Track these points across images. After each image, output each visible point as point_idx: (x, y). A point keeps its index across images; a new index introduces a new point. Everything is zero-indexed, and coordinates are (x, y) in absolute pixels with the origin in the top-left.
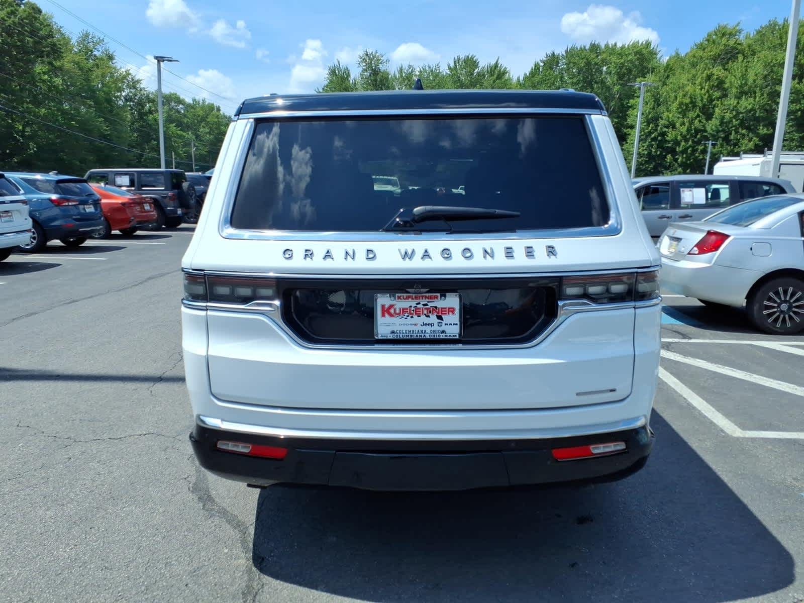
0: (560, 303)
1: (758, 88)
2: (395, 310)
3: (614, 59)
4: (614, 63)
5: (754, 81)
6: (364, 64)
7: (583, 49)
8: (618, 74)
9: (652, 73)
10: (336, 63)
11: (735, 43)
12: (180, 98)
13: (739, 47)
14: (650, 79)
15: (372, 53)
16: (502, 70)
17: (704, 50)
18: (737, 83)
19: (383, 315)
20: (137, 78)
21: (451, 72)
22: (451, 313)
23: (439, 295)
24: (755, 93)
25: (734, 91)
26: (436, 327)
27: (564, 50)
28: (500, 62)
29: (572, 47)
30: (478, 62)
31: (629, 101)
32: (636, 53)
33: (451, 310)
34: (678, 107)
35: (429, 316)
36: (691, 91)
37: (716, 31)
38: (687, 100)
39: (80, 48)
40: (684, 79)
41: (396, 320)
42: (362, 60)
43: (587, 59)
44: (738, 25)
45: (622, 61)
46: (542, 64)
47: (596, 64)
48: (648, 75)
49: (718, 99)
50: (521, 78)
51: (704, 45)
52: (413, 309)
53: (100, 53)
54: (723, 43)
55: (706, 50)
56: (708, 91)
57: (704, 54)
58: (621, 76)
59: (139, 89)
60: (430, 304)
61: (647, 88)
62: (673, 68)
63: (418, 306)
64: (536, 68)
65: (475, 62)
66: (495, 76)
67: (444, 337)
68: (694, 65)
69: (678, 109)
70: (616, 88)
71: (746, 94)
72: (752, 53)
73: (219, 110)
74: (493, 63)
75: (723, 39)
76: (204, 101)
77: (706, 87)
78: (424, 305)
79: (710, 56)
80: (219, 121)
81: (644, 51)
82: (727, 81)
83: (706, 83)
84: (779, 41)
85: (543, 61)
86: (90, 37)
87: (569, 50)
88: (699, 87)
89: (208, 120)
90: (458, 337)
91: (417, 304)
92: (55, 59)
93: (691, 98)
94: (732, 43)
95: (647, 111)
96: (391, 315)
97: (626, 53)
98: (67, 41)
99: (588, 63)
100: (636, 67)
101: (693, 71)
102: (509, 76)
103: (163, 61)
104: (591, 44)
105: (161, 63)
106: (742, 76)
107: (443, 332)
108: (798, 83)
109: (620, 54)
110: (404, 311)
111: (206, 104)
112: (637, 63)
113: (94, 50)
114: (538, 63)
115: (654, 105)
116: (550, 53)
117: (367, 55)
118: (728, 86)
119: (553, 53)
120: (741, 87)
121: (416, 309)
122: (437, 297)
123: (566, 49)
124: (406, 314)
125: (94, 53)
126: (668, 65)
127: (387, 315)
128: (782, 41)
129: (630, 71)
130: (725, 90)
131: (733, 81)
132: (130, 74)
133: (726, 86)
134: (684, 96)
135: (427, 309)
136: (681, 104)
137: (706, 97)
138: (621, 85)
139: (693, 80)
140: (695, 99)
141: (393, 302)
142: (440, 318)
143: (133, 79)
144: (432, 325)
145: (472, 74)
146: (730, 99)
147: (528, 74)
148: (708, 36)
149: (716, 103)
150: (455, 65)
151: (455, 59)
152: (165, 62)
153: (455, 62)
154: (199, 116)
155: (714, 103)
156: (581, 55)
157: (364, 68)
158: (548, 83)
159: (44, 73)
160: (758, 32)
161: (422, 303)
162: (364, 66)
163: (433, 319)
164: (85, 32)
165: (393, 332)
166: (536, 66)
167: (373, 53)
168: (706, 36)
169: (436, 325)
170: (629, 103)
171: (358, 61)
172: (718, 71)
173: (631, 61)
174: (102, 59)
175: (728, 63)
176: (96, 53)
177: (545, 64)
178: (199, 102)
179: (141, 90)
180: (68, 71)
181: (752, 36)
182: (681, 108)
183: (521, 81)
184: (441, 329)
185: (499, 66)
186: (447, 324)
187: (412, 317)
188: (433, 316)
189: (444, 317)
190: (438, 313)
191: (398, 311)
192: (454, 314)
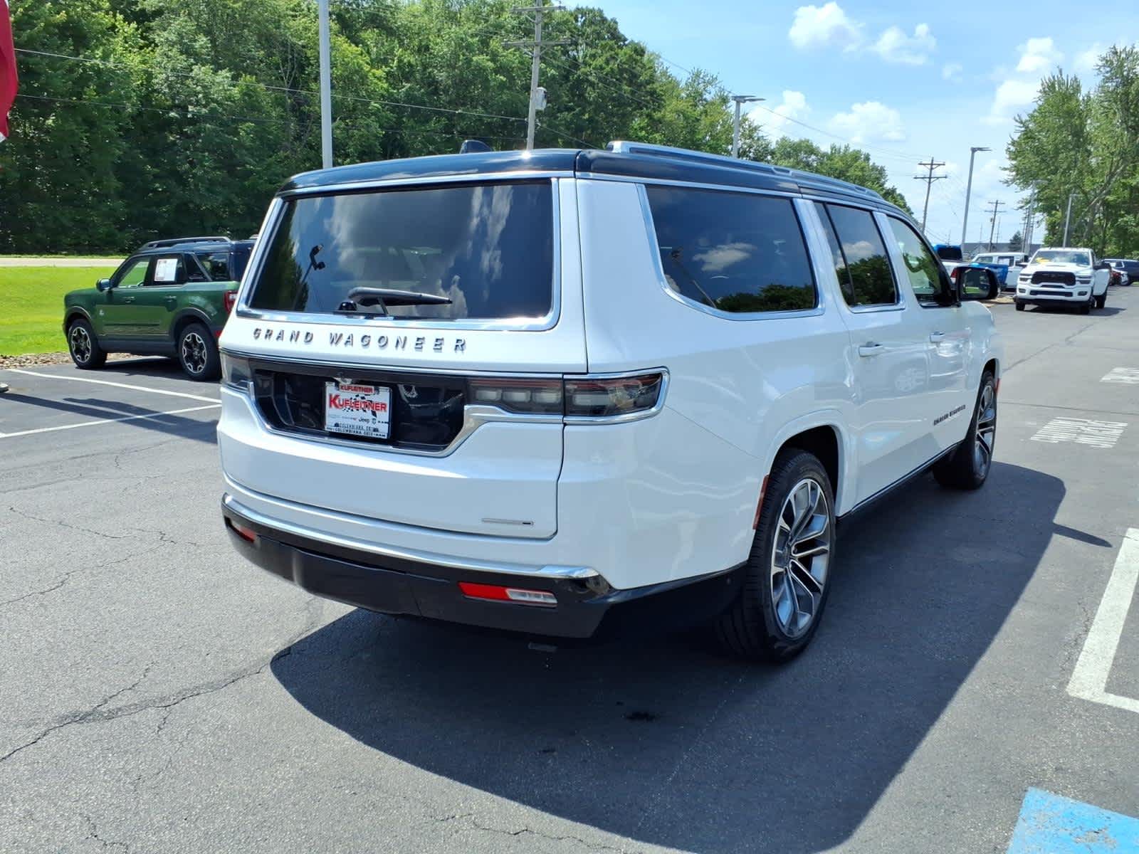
0: (466, 407)
2: (339, 401)
6: (1108, 69)
10: (1057, 73)
12: (812, 146)
15: (1125, 49)
19: (330, 406)
20: (755, 124)
22: (383, 410)
23: (373, 387)
26: (371, 425)
33: (383, 406)
35: (365, 411)
39: (688, 92)
41: (341, 412)
42: (1104, 62)
52: (353, 401)
53: (712, 95)
59: (756, 139)
63: (357, 398)
67: (375, 436)
73: (867, 158)
76: (847, 148)
78: (363, 398)
80: (863, 175)
86: (701, 76)
89: (848, 174)
90: (386, 438)
91: (356, 396)
92: (654, 110)
96: (337, 407)
98: (674, 84)
103: (745, 101)
105: (741, 104)
107: (376, 430)
110: (346, 402)
111: (851, 150)
113: (704, 92)
117: (1116, 53)
121: (356, 402)
122: (371, 390)
124: (348, 407)
125: (704, 97)
127: (333, 406)
132: (747, 120)
135: (364, 402)
141: (338, 392)
142: (374, 414)
143: (750, 126)
144: (367, 421)
152: (748, 102)
154: (837, 169)
157: (1108, 75)
159: (642, 129)
161: (360, 395)
162: (1107, 72)
163: (368, 415)
164: (696, 71)
165: (337, 425)
167: (1127, 50)
169: (371, 421)
171: (1098, 65)
174: (713, 103)
176: (707, 97)
178: (840, 149)
179: (758, 139)
180: (670, 124)
184: (375, 426)
186: (379, 422)
187: (352, 410)
188: (369, 412)
189: (377, 412)
190: (373, 408)
191: (341, 403)
192: (385, 411)
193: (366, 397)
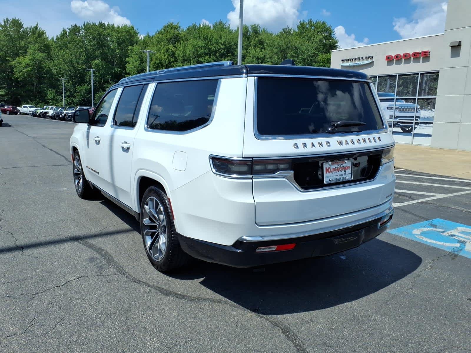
1: (192, 59)
3: (114, 33)
4: (115, 36)
5: (189, 54)
7: (94, 25)
8: (118, 42)
9: (137, 44)
11: (178, 33)
13: (180, 35)
14: (136, 47)
16: (41, 31)
17: (162, 35)
18: (181, 54)
19: (326, 173)
21: (2, 29)
24: (190, 61)
25: (180, 59)
27: (83, 24)
28: (39, 26)
29: (87, 23)
30: (23, 24)
31: (125, 59)
32: (127, 32)
33: (348, 168)
34: (154, 64)
35: (341, 171)
36: (159, 57)
37: (168, 25)
38: (158, 61)
40: (154, 49)
41: (331, 174)
43: (98, 32)
44: (178, 24)
45: (119, 35)
46: (68, 31)
47: (104, 35)
48: (135, 45)
49: (173, 62)
50: (55, 38)
51: (162, 32)
52: (336, 168)
54: (172, 32)
55: (164, 35)
56: (168, 58)
57: (163, 37)
58: (119, 44)
60: (342, 166)
61: (135, 52)
62: (147, 43)
64: (64, 33)
65: (21, 23)
66: (37, 34)
67: (347, 180)
68: (159, 43)
69: (153, 66)
70: (117, 51)
71: (186, 61)
72: (186, 39)
74: (34, 26)
75: (172, 30)
77: (167, 55)
78: (340, 166)
79: (166, 38)
81: (131, 31)
82: (176, 53)
83: (166, 53)
84: (198, 35)
85: (69, 29)
87: (85, 24)
88: (163, 55)
91: (338, 166)
93: (159, 60)
94: (176, 33)
95: (137, 66)
96: (329, 172)
97: (121, 31)
99: (99, 34)
100: (127, 39)
101: (159, 46)
102: (45, 35)
104: (99, 22)
106: (183, 51)
107: (346, 178)
108: (209, 58)
109: (117, 31)
112: (128, 37)
114: (65, 30)
115: (140, 63)
116: (73, 24)
118: (177, 56)
119: (76, 25)
120: (183, 57)
123: (84, 23)
124: (334, 171)
126: (144, 41)
127: (328, 173)
128: (199, 35)
129: (124, 42)
130: (175, 57)
131: (179, 53)
133: (176, 55)
134: (156, 59)
135: (341, 168)
136: (155, 63)
137: (167, 60)
138: (120, 49)
139: (159, 50)
140: (162, 61)
141: (330, 166)
142: (345, 171)
144: (342, 175)
145: (19, 32)
146: (179, 63)
147: (59, 36)
148: (164, 27)
149: (172, 64)
150: (5, 25)
151: (4, 20)
153: (4, 21)
155: (171, 64)
156: (94, 28)
158: (75, 43)
160: (188, 29)
161: (339, 165)
163: (343, 172)
165: (329, 180)
166: (64, 32)
168: (163, 27)
169: (344, 174)
170: (126, 60)
172: (171, 47)
173: (124, 36)
175: (175, 43)
177: (71, 31)
181: (184, 30)
182: (155, 65)
183: (55, 40)
184: (345, 176)
185: (38, 28)
186: (347, 174)
187: (336, 172)
188: (343, 171)
189: (346, 171)
190: (344, 169)
191: (331, 170)
192: (349, 169)
193: (342, 165)
